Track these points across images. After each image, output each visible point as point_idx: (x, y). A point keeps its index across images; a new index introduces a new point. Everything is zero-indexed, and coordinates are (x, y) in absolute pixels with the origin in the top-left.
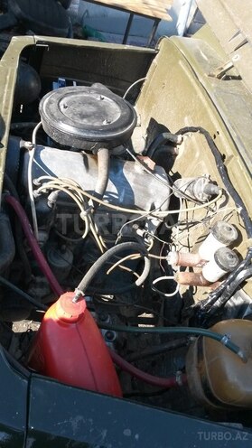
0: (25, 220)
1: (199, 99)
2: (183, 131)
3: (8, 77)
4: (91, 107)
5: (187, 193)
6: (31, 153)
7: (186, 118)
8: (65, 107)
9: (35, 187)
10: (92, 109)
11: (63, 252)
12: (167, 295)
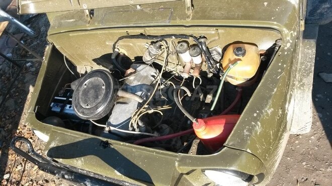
0: (147, 139)
1: (101, 34)
2: (114, 48)
3: (59, 132)
4: (91, 92)
5: (153, 57)
6: (112, 128)
7: (107, 43)
8: (88, 105)
9: (134, 130)
10: (92, 92)
11: (162, 128)
12: (201, 83)
